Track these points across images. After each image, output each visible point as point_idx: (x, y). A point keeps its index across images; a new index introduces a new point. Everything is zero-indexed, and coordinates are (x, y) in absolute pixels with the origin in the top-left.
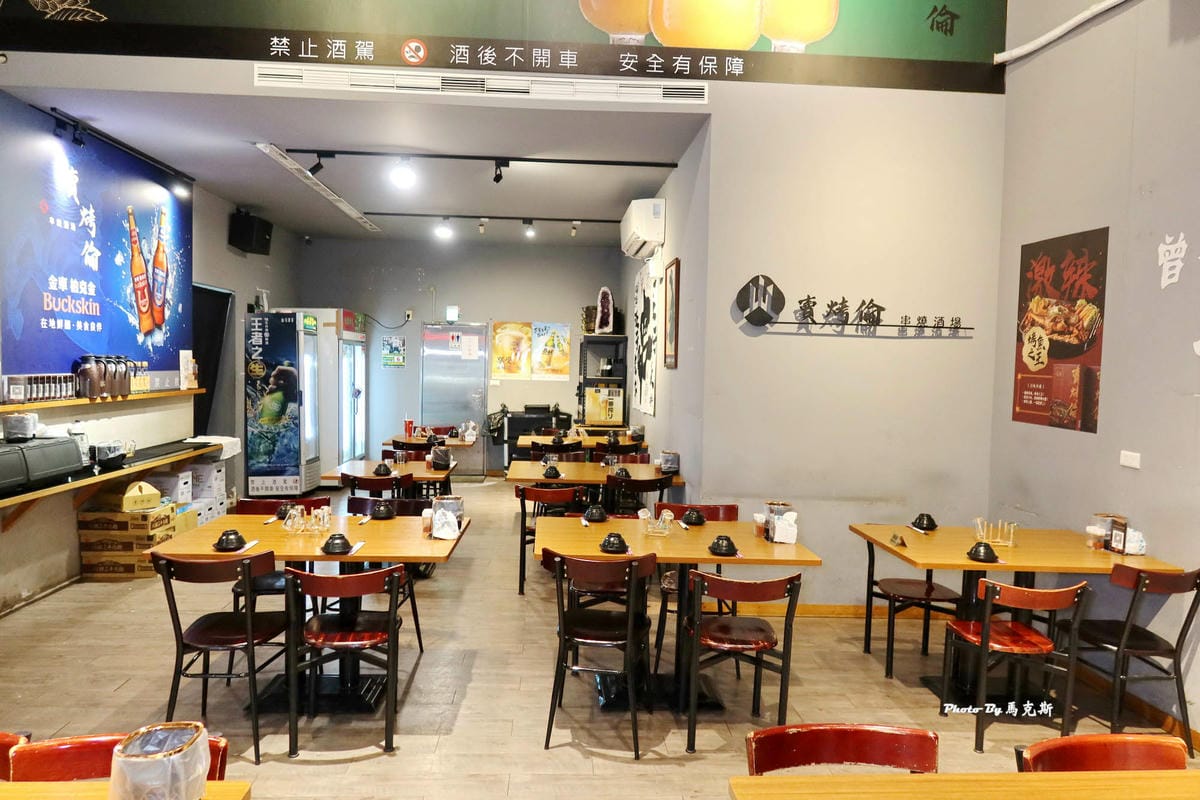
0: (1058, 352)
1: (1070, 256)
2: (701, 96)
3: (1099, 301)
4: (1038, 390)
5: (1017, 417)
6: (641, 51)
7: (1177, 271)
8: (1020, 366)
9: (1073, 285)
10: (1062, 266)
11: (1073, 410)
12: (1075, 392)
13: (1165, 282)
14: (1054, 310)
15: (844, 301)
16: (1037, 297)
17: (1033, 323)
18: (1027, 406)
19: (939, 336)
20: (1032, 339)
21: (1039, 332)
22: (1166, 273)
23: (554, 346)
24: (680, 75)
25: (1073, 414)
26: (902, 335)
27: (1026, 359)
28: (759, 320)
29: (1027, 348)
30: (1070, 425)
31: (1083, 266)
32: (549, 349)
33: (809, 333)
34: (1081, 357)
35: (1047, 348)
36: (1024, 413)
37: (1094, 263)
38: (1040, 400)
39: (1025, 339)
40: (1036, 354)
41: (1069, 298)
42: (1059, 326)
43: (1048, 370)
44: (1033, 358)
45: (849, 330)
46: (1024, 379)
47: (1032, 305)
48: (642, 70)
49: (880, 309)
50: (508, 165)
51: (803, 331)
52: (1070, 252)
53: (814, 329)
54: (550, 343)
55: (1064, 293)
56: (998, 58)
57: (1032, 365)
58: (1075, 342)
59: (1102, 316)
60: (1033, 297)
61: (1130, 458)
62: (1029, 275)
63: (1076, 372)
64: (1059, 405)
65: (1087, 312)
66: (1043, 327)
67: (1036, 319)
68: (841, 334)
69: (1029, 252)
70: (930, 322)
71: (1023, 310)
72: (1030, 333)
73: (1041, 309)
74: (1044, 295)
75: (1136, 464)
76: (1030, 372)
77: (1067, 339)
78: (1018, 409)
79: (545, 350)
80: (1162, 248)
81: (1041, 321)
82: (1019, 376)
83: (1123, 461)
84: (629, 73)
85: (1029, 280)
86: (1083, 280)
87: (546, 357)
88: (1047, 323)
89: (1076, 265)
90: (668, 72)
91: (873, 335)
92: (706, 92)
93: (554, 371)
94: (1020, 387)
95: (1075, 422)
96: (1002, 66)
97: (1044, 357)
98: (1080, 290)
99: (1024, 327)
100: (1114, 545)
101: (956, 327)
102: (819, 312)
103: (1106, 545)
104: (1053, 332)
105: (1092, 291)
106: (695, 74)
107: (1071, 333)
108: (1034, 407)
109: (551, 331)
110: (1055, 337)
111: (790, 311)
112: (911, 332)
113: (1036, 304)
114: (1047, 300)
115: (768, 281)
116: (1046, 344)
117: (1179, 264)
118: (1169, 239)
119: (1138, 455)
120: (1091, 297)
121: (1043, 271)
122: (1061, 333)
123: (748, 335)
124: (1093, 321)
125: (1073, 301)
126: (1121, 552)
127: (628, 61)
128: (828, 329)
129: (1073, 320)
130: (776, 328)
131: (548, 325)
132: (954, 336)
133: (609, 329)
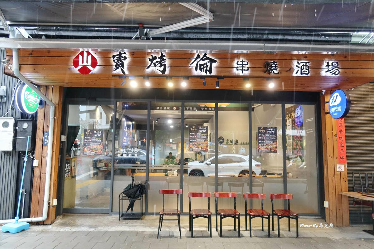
2: (212, 113)
6: (204, 107)
15: (232, 140)
24: (209, 110)
26: (241, 144)
33: (228, 144)
45: (234, 144)
48: (204, 110)
49: (238, 141)
56: (253, 107)
68: (232, 144)
70: (245, 142)
84: (203, 110)
90: (208, 110)
91: (237, 144)
96: (253, 108)
102: (229, 141)
106: (211, 110)
111: (225, 142)
115: (222, 137)
127: (202, 109)
128: (230, 144)
130: (223, 144)
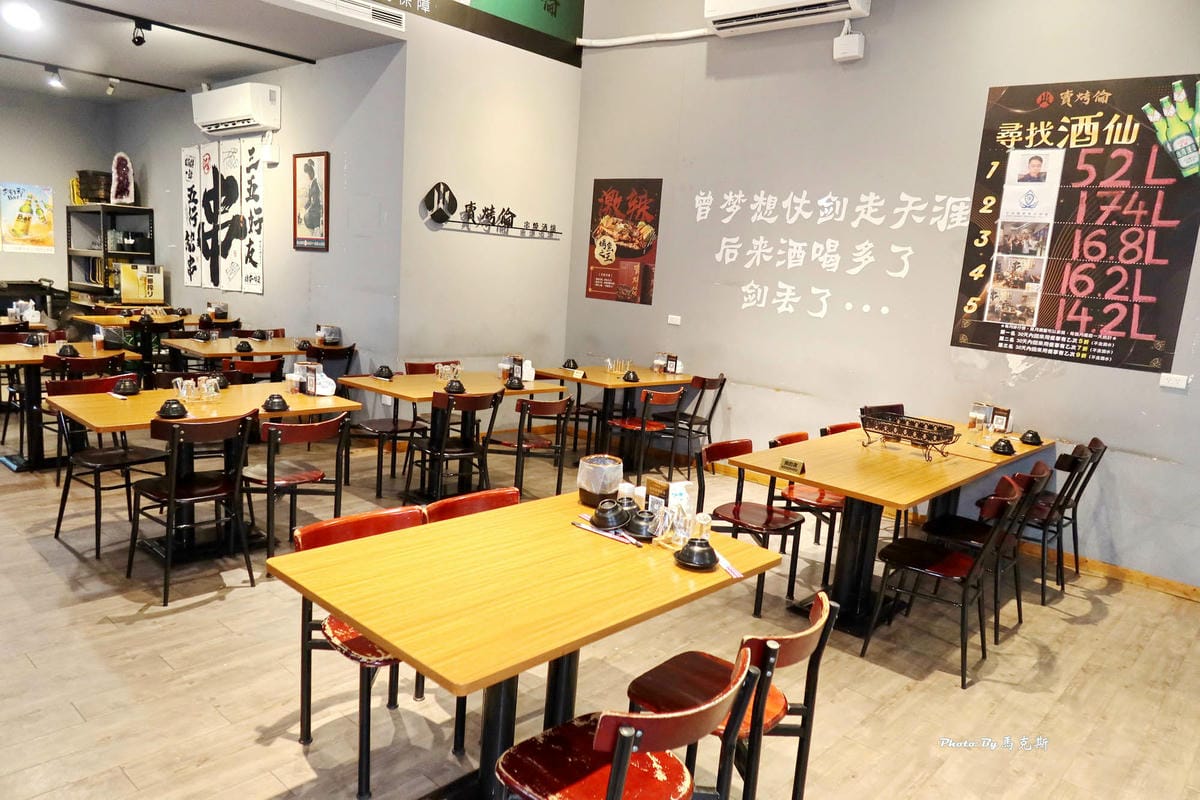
0: (623, 253)
1: (634, 192)
2: (400, 24)
3: (655, 224)
4: (607, 278)
5: (589, 295)
7: (707, 212)
8: (592, 260)
9: (635, 212)
10: (628, 198)
11: (635, 291)
12: (636, 280)
13: (699, 218)
14: (621, 226)
15: (493, 208)
16: (607, 216)
17: (604, 233)
18: (598, 288)
19: (543, 238)
20: (603, 244)
21: (608, 239)
22: (700, 213)
23: (32, 212)
25: (635, 293)
26: (523, 236)
27: (597, 256)
28: (440, 218)
29: (598, 250)
30: (633, 300)
31: (643, 200)
32: (24, 215)
34: (641, 258)
35: (615, 250)
36: (594, 292)
37: (651, 200)
38: (609, 284)
39: (597, 243)
40: (605, 253)
41: (633, 219)
42: (625, 237)
43: (616, 264)
44: (603, 256)
45: (493, 229)
46: (595, 270)
47: (603, 221)
49: (513, 216)
50: (150, 29)
51: (465, 229)
52: (634, 190)
53: (473, 227)
54: (26, 209)
55: (629, 216)
56: (577, 41)
57: (602, 261)
58: (637, 248)
59: (657, 234)
60: (603, 215)
61: (675, 319)
62: (601, 200)
63: (637, 267)
64: (625, 287)
65: (646, 230)
66: (611, 236)
67: (607, 230)
68: (488, 233)
69: (601, 186)
70: (540, 227)
71: (595, 223)
72: (601, 240)
73: (610, 224)
74: (613, 215)
75: (678, 323)
76: (601, 265)
77: (630, 246)
78: (590, 290)
79: (20, 217)
80: (697, 198)
81: (610, 232)
82: (592, 268)
83: (669, 321)
85: (600, 204)
86: (643, 210)
87: (22, 225)
88: (615, 234)
89: (638, 200)
91: (506, 235)
92: (403, 21)
93: (34, 241)
94: (592, 277)
95: (636, 298)
96: (581, 48)
97: (613, 256)
98: (641, 215)
99: (596, 235)
100: (669, 369)
101: (553, 232)
102: (478, 213)
103: (665, 370)
104: (620, 240)
105: (650, 217)
107: (633, 242)
108: (604, 288)
109: (25, 195)
110: (622, 244)
111: (459, 213)
112: (528, 233)
113: (606, 221)
114: (615, 219)
116: (614, 247)
117: (708, 209)
118: (702, 194)
119: (679, 318)
120: (649, 221)
121: (612, 199)
122: (625, 241)
123: (432, 230)
124: (649, 236)
125: (636, 223)
126: (674, 373)
128: (481, 228)
129: (635, 234)
130: (449, 225)
131: (22, 187)
132: (550, 238)
133: (129, 199)
